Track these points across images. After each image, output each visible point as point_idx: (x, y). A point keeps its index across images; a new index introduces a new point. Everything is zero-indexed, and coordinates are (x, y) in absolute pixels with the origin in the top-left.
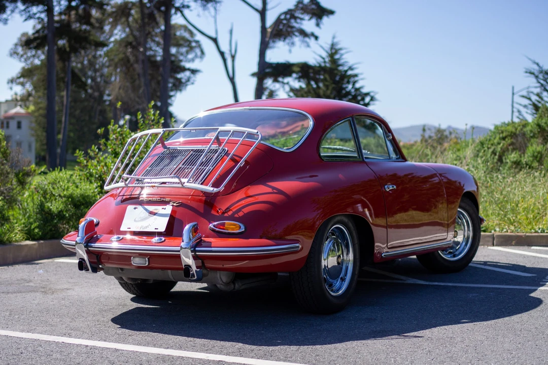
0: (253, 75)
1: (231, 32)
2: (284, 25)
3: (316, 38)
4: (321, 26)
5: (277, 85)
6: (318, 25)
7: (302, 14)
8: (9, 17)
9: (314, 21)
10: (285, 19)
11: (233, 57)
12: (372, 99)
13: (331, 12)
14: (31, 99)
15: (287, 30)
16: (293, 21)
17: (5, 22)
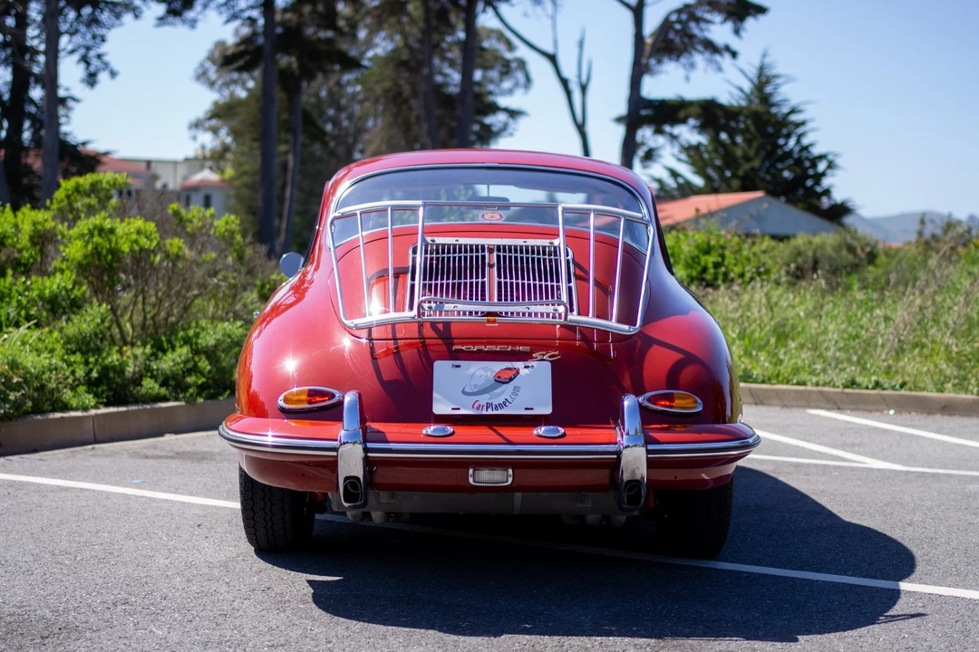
0: (619, 120)
1: (581, 44)
2: (677, 32)
3: (734, 54)
4: (743, 34)
5: (661, 140)
6: (737, 32)
7: (708, 12)
8: (200, 17)
9: (729, 26)
10: (679, 21)
11: (584, 88)
12: (831, 165)
13: (761, 10)
14: (229, 156)
15: (682, 42)
16: (692, 25)
17: (193, 24)
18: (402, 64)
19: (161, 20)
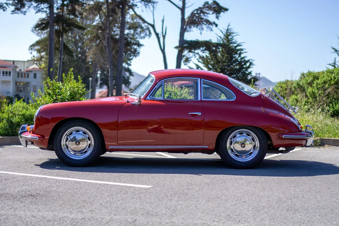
0: (176, 47)
1: (163, 20)
2: (196, 17)
3: (216, 25)
4: (219, 18)
6: (217, 17)
7: (208, 10)
8: (27, 11)
9: (214, 15)
10: (197, 13)
11: (164, 37)
12: (251, 64)
13: (226, 10)
14: (43, 59)
15: (198, 20)
16: (202, 14)
17: (25, 13)
18: (100, 28)
19: (13, 12)
